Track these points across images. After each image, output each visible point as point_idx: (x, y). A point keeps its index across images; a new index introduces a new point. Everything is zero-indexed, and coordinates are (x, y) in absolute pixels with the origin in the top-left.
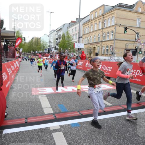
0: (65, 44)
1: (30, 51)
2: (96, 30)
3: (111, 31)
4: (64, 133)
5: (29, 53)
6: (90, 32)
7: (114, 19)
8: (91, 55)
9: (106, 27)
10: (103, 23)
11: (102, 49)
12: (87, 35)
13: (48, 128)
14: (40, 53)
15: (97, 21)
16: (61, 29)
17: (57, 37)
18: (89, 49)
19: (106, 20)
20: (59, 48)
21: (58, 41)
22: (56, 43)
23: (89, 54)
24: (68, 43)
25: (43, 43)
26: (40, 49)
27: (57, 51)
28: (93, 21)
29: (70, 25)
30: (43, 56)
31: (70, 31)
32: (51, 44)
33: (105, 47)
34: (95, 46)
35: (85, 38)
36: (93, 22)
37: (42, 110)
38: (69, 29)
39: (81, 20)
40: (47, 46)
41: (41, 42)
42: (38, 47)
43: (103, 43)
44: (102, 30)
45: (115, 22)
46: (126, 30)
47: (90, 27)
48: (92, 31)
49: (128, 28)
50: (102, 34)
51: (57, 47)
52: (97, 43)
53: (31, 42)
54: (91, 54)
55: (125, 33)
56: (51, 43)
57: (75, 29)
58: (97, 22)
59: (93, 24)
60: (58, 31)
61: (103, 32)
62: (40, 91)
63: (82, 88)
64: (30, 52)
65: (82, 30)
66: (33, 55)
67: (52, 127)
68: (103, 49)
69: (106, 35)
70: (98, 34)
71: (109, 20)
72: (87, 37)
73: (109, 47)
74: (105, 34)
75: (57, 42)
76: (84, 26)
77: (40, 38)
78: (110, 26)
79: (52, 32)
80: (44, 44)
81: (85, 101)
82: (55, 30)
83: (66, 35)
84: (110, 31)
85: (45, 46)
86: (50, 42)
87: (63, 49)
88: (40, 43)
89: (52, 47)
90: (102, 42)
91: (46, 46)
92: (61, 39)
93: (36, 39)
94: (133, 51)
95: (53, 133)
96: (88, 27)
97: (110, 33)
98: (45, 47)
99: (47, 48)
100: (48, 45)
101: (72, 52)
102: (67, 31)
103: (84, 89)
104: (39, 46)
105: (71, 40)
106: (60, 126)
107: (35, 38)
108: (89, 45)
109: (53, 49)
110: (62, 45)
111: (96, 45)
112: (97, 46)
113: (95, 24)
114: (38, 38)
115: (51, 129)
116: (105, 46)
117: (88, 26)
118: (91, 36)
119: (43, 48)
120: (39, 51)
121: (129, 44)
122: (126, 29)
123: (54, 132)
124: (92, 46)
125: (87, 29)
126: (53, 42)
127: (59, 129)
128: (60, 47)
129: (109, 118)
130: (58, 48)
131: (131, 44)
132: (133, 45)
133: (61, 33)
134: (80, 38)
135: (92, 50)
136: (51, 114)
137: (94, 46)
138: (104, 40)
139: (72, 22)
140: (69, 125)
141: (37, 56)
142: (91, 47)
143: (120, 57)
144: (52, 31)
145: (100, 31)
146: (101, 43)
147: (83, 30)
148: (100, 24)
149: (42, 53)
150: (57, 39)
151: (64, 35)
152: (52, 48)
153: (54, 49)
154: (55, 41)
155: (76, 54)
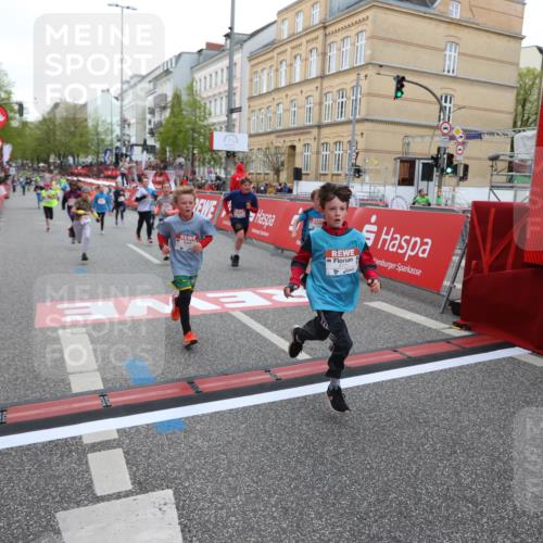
0: (180, 132)
1: (44, 156)
2: (298, 80)
3: (353, 88)
4: (126, 453)
5: (41, 165)
6: (277, 90)
7: (364, 42)
8: (278, 176)
9: (333, 71)
10: (324, 54)
11: (318, 153)
12: (266, 100)
13: (77, 440)
14: (87, 166)
15: (303, 47)
16: (167, 72)
17: (150, 102)
18: (273, 151)
19: (334, 47)
20: (158, 146)
21: (157, 119)
22: (148, 127)
23: (272, 173)
24: (193, 130)
25: (96, 127)
26: (84, 148)
27: (152, 159)
28: (288, 47)
29: (202, 58)
30: (98, 177)
31: (203, 80)
32: (127, 131)
33: (332, 146)
34: (295, 144)
35: (257, 108)
36: (289, 50)
37: (63, 381)
38: (198, 75)
39: (245, 41)
40: (112, 139)
41: (90, 123)
42: (78, 139)
43: (325, 131)
44: (319, 80)
45: (369, 52)
46: (403, 86)
47: (277, 70)
48: (283, 84)
49: (407, 78)
50: (321, 99)
51: (151, 142)
52: (302, 130)
53: (47, 122)
54: (277, 172)
55: (396, 97)
56: (129, 125)
57: (220, 72)
58: (303, 51)
59: (287, 56)
60: (157, 79)
61: (324, 92)
62: (67, 312)
63: (223, 300)
64: (46, 161)
65: (247, 78)
66: (56, 172)
67: (89, 435)
68: (324, 153)
69: (334, 101)
70: (305, 95)
71: (348, 47)
72: (265, 107)
73: (346, 146)
74: (330, 96)
75: (150, 122)
76: (253, 66)
77: (85, 106)
78: (347, 67)
79: (132, 82)
80: (99, 129)
81: (222, 346)
82: (143, 78)
83: (184, 98)
84: (348, 87)
85: (103, 137)
86: (124, 122)
87: (172, 151)
88: (86, 127)
89: (133, 140)
90: (319, 127)
91: (109, 138)
92: (167, 113)
93: (67, 111)
94: (424, 164)
95: (90, 456)
96: (271, 67)
97: (349, 93)
98: (103, 140)
99: (111, 145)
100: (114, 135)
101: (209, 163)
102: (188, 82)
103: (228, 306)
104: (82, 136)
105: (205, 118)
106: (118, 431)
107: (66, 103)
108: (273, 137)
109: (138, 150)
110: (168, 138)
111: (297, 138)
112: (302, 143)
113: (295, 57)
114: (75, 106)
115: (86, 441)
116: (332, 142)
117: (269, 64)
118: (278, 105)
119: (98, 145)
120: (82, 155)
121: (413, 137)
122: (400, 82)
123: (95, 451)
124: (283, 143)
125: (265, 77)
126: (137, 123)
127: (114, 440)
128: (164, 142)
129: (289, 401)
130: (153, 147)
131: (422, 136)
132: (428, 139)
133: (167, 89)
134: (231, 111)
135: (284, 158)
136: (95, 392)
137: (289, 141)
138: (326, 122)
139: (210, 46)
140: (149, 427)
141: (72, 174)
142: (278, 144)
143: (380, 185)
144: (132, 78)
145: (313, 86)
146: (315, 131)
147: (251, 80)
148: (315, 59)
149: (91, 164)
150: (152, 112)
151: (177, 97)
152: (132, 146)
153: (140, 148)
154: (144, 119)
155: (223, 171)
